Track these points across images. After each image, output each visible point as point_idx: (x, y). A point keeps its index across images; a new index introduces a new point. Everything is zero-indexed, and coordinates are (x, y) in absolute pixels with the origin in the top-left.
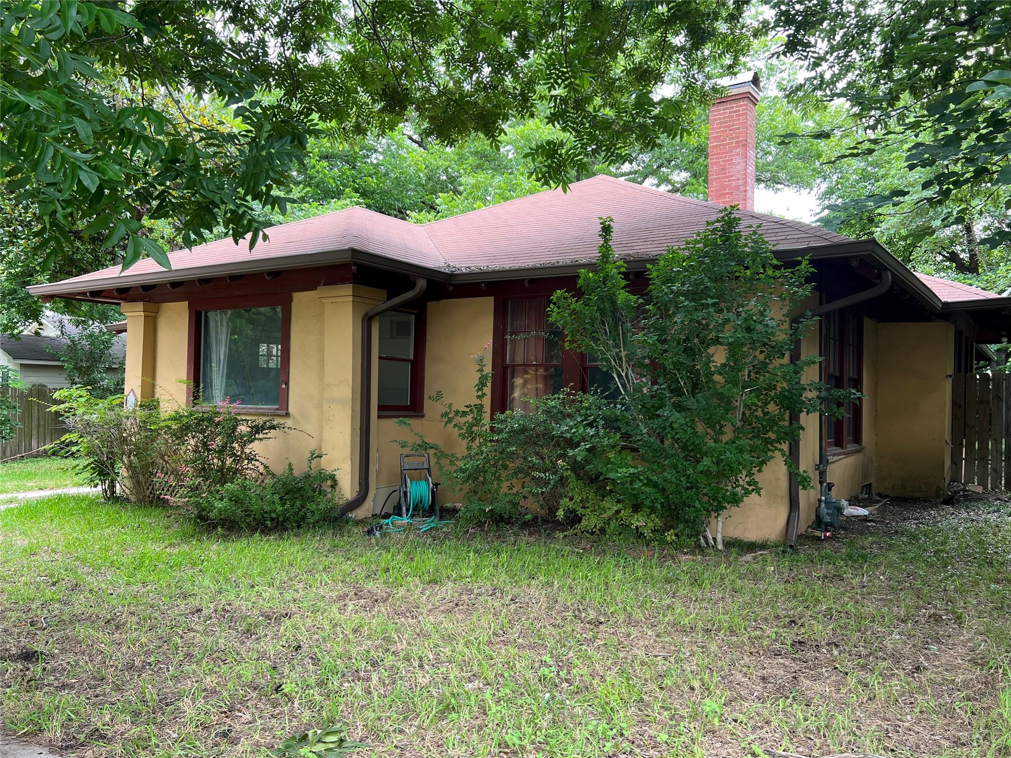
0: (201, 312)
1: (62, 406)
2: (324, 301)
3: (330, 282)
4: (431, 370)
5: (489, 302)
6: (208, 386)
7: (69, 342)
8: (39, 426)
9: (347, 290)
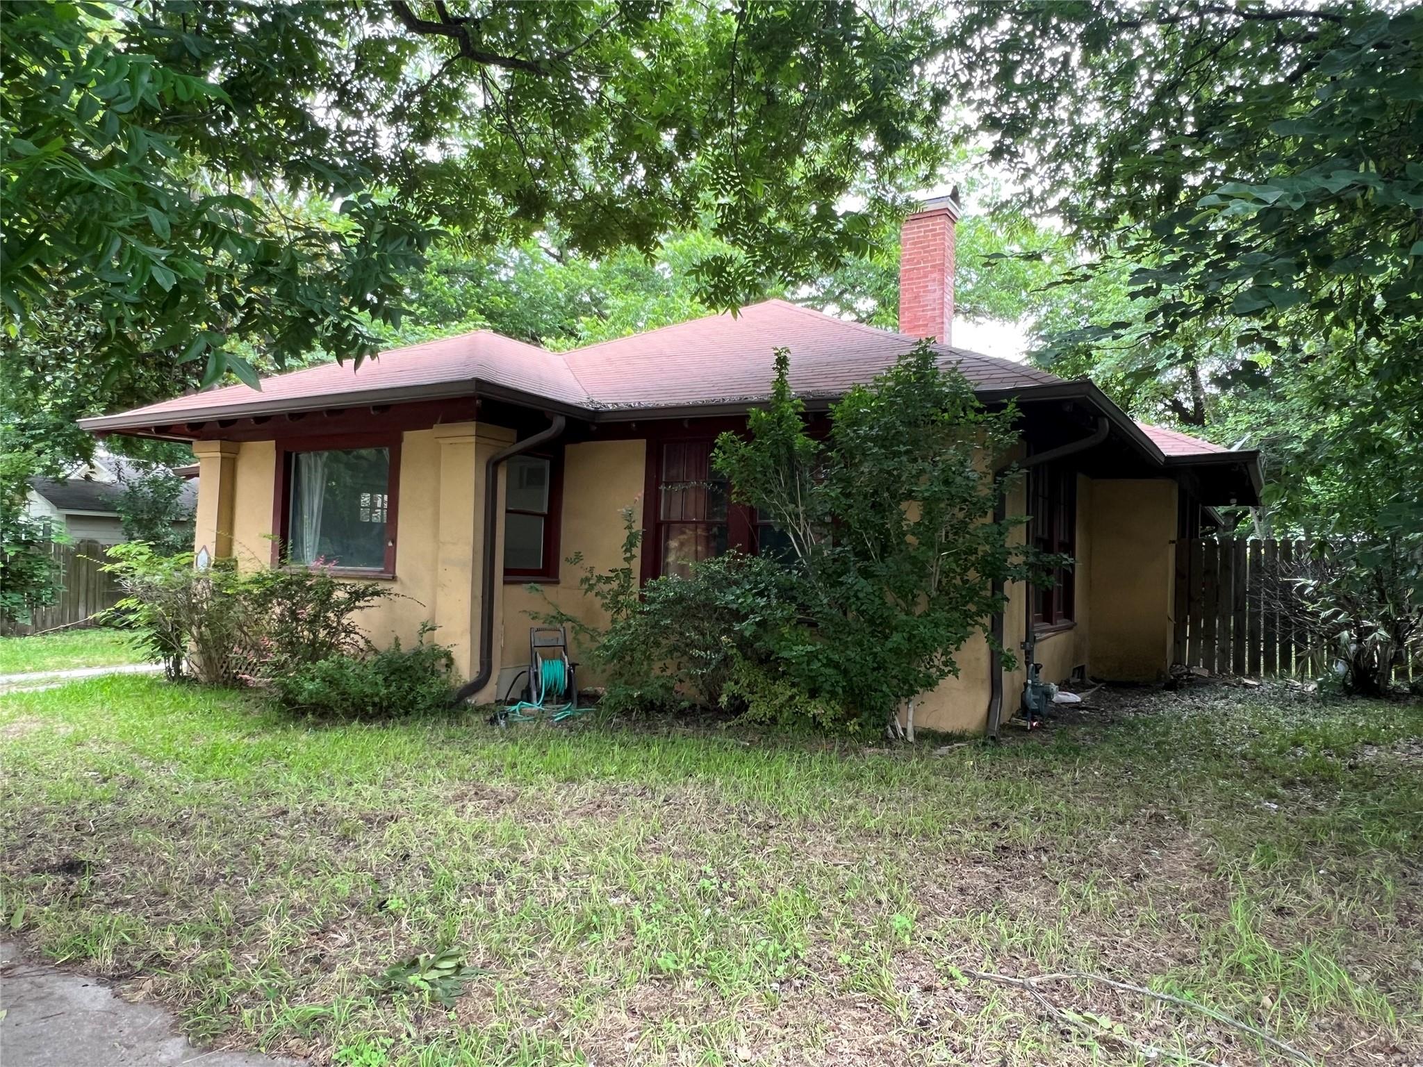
0: (290, 454)
1: (118, 565)
2: (441, 441)
3: (449, 419)
4: (568, 527)
5: (640, 445)
6: (298, 542)
7: (127, 489)
8: (87, 591)
9: (469, 428)
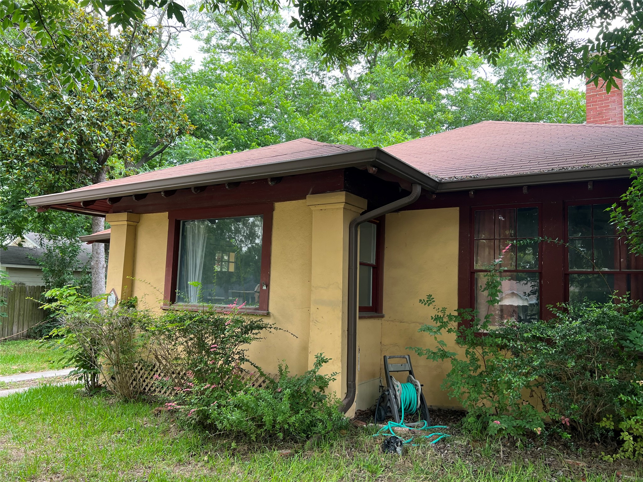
0: (179, 221)
2: (312, 208)
3: (318, 191)
5: (454, 212)
8: (19, 315)
9: (340, 198)
